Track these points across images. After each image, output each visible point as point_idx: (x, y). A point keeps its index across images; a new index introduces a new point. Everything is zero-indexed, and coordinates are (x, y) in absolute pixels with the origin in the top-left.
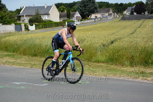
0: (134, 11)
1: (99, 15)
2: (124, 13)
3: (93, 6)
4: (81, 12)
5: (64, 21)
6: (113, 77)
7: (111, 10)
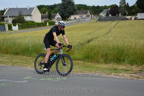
0: (110, 13)
1: (78, 17)
2: (100, 15)
3: (72, 8)
4: (61, 14)
5: (46, 22)
7: (89, 12)
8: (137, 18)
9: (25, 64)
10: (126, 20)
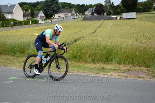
0: (95, 12)
1: (62, 15)
2: (85, 14)
3: (57, 6)
4: (45, 12)
5: (28, 20)
6: (77, 73)
7: (73, 10)
8: (122, 18)
9: (9, 63)
10: (112, 19)
